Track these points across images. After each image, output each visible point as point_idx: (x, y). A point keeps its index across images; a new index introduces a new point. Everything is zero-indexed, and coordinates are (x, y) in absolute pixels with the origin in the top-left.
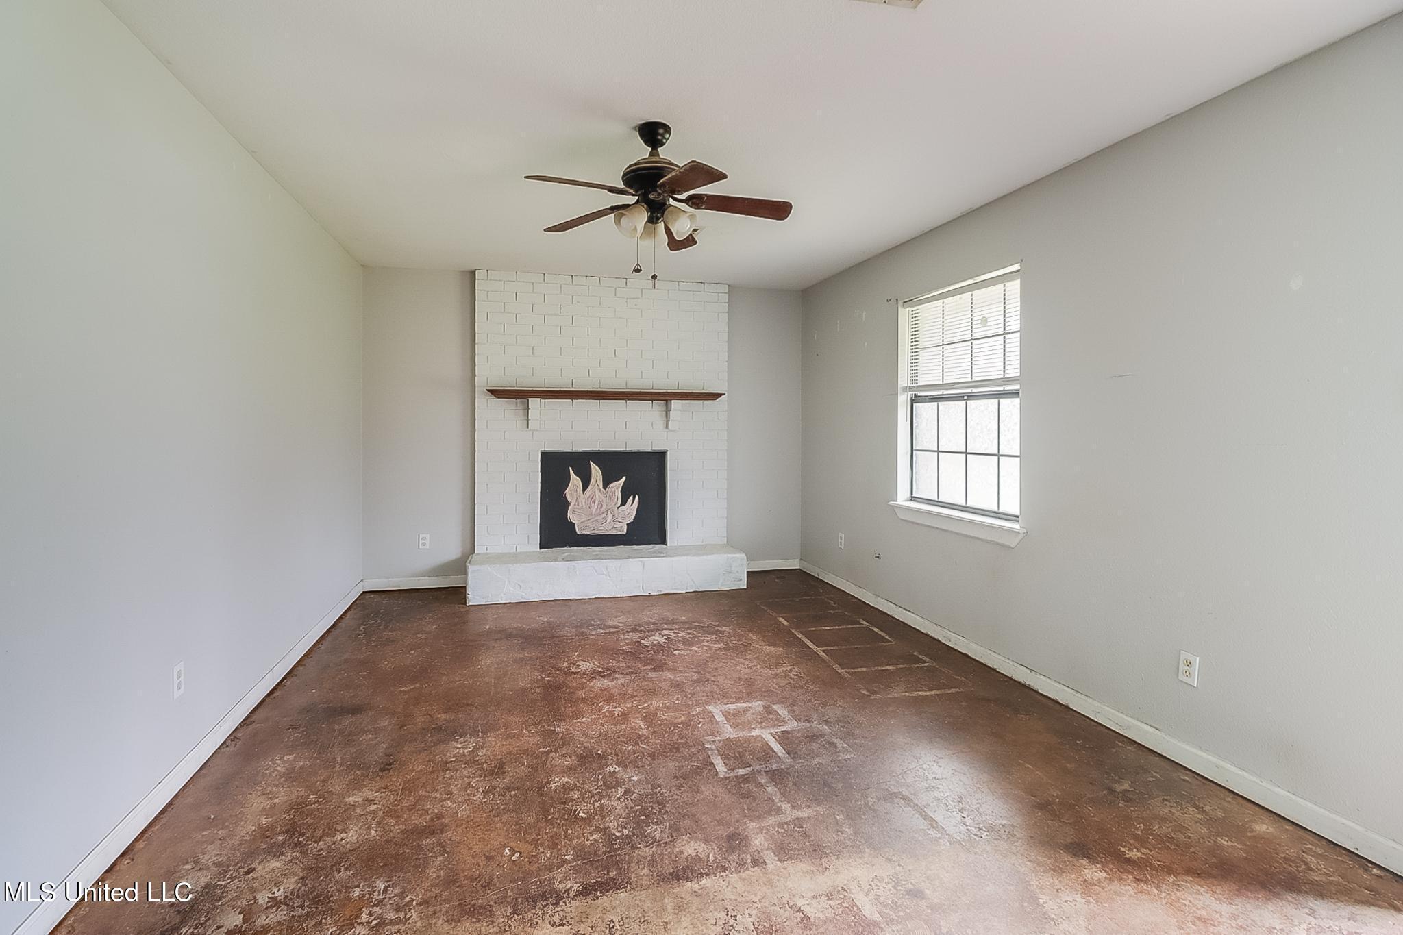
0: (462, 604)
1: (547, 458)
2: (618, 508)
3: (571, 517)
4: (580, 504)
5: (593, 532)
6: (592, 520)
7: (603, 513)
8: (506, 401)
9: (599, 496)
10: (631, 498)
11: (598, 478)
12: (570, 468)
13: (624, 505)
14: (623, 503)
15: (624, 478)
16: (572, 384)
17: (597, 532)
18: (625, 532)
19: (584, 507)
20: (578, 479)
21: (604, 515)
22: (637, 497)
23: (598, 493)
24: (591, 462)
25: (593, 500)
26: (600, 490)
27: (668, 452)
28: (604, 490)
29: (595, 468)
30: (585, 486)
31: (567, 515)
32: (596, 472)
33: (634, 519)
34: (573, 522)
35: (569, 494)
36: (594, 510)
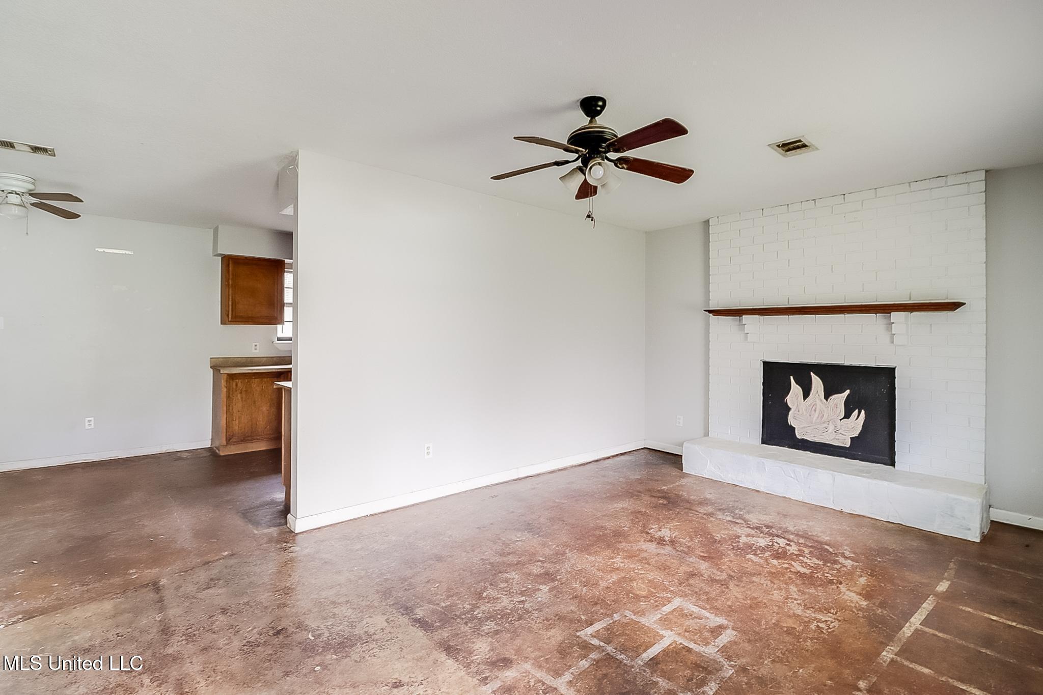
0: (680, 470)
1: (769, 367)
2: (841, 420)
3: (792, 420)
4: (800, 410)
5: (814, 439)
6: (812, 427)
7: (824, 422)
8: (733, 319)
9: (820, 406)
10: (856, 411)
11: (820, 388)
12: (792, 377)
13: (848, 418)
14: (847, 415)
15: (848, 392)
16: (788, 302)
17: (817, 440)
18: (848, 446)
19: (805, 413)
20: (799, 387)
21: (825, 425)
22: (863, 412)
23: (818, 402)
24: (812, 373)
25: (814, 408)
26: (821, 400)
27: (896, 368)
28: (825, 400)
29: (815, 378)
30: (806, 394)
31: (788, 419)
32: (817, 383)
33: (860, 434)
34: (794, 426)
35: (790, 400)
36: (815, 419)
